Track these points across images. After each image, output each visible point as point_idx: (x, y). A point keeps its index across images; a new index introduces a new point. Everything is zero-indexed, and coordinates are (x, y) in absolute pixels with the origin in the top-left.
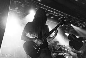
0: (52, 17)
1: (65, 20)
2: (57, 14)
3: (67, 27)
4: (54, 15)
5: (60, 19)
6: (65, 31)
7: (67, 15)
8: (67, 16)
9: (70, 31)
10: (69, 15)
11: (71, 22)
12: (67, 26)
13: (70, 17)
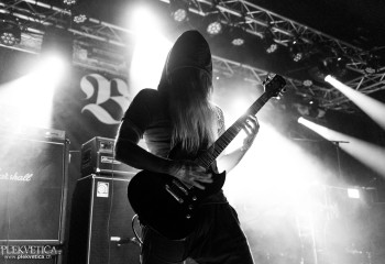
0: (238, 42)
1: (298, 57)
2: (259, 28)
3: (307, 88)
4: (248, 31)
5: (273, 48)
6: (299, 106)
7: (308, 30)
8: (309, 36)
9: (323, 109)
10: (319, 33)
11: (325, 63)
12: (308, 83)
13: (323, 40)
